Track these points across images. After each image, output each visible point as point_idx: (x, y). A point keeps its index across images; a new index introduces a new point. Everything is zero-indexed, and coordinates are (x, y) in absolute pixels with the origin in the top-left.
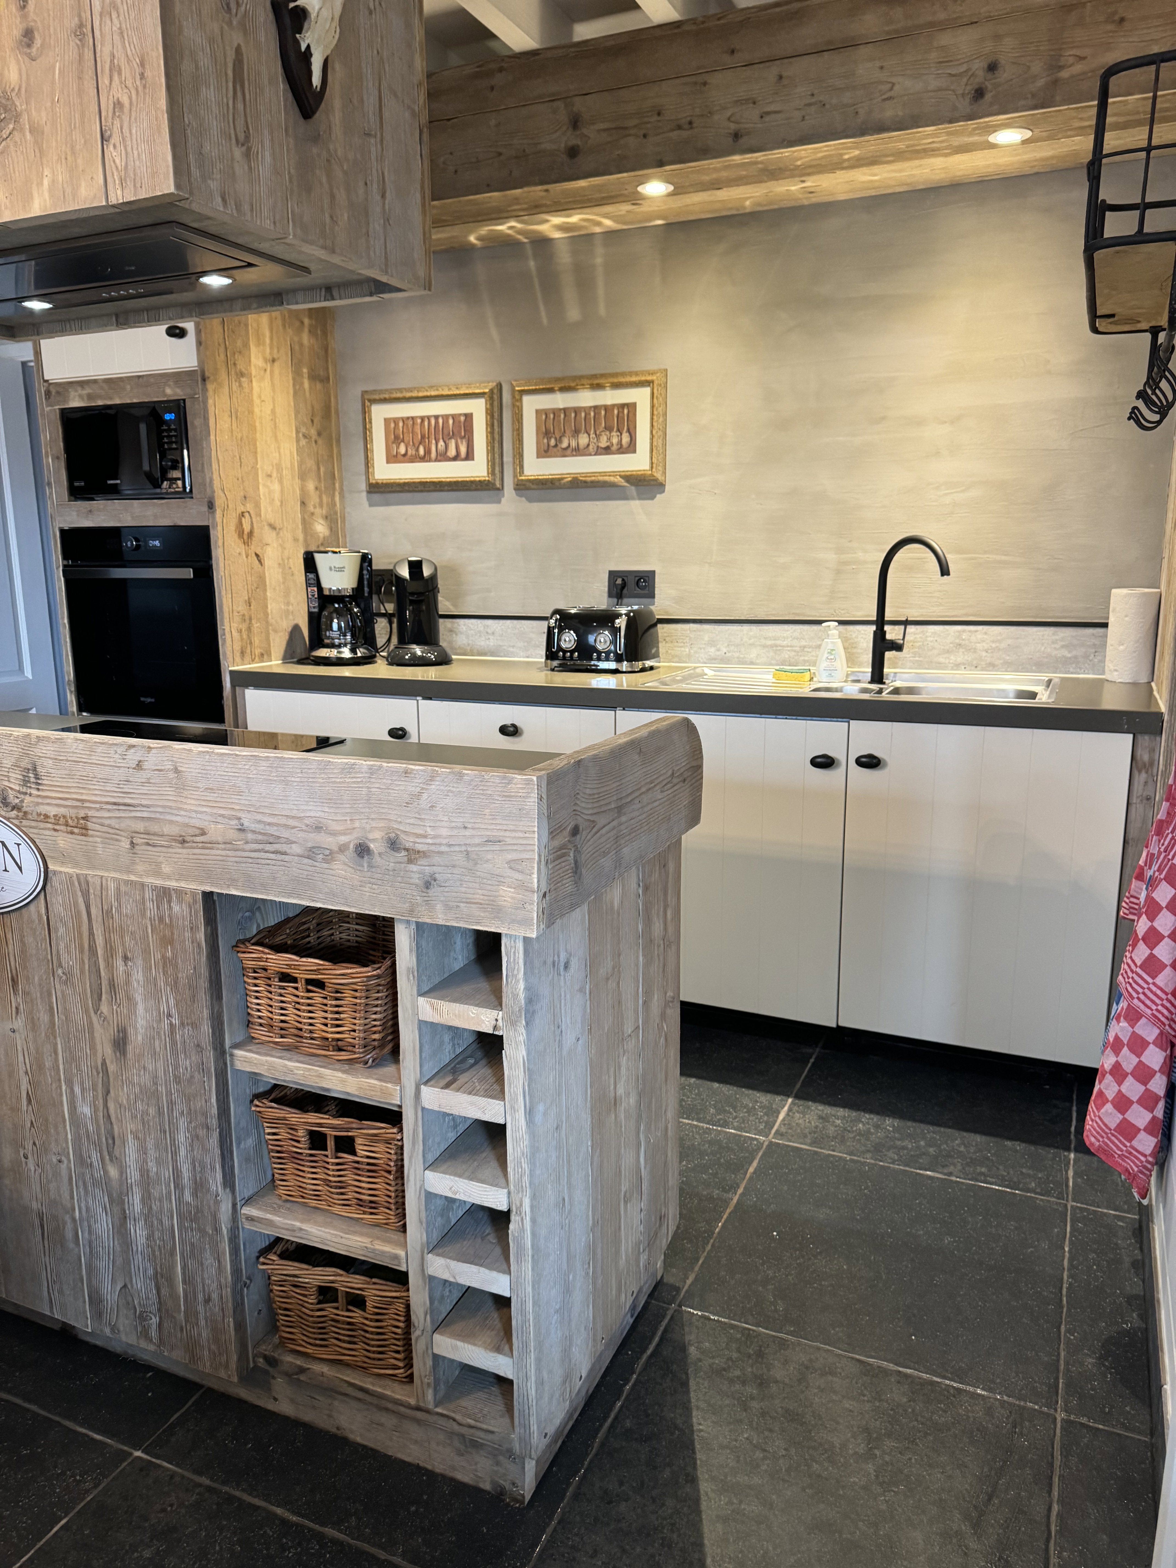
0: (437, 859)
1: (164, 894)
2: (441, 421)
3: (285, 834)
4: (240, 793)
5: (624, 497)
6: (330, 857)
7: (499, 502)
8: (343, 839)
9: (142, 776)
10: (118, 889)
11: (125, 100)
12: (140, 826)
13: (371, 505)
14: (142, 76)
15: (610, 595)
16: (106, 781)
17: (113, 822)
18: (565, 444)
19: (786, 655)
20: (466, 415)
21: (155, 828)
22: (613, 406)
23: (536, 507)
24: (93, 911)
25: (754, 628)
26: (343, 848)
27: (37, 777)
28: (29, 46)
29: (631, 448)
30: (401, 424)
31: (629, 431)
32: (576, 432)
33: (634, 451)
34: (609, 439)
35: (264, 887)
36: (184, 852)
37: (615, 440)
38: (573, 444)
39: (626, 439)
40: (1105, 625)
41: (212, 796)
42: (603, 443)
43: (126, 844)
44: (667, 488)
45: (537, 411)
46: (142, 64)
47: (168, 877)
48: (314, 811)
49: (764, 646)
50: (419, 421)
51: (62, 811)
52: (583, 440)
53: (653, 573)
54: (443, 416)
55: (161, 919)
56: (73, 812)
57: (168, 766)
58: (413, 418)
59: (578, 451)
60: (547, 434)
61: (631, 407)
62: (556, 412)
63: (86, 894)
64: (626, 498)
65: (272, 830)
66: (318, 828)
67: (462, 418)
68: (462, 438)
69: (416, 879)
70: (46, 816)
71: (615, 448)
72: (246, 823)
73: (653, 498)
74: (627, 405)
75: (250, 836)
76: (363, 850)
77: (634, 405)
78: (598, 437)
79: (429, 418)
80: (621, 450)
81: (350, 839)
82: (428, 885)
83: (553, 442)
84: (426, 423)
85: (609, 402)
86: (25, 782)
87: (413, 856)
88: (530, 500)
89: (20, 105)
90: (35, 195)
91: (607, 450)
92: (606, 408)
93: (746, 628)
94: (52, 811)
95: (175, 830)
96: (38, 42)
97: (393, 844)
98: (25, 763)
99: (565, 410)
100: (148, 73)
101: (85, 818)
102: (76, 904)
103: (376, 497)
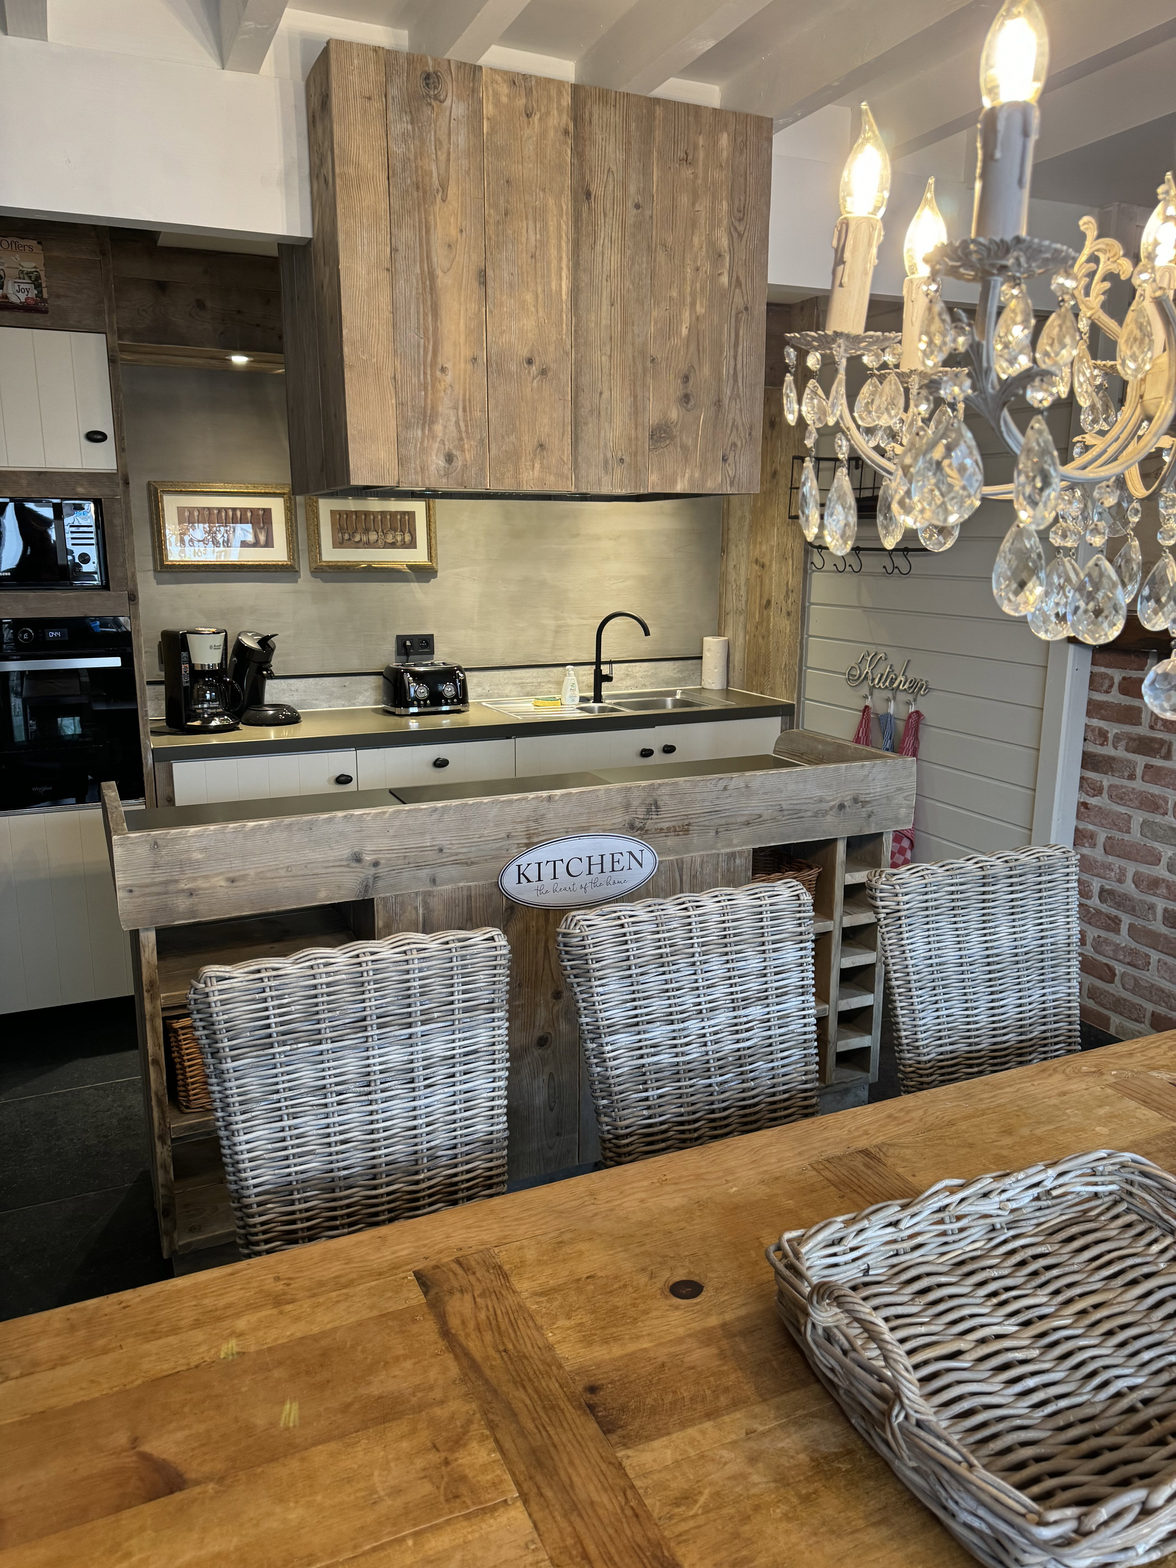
0: (875, 803)
1: (732, 856)
2: (238, 513)
3: (804, 807)
4: (781, 792)
5: (407, 580)
6: (825, 813)
7: (296, 582)
8: (833, 803)
9: (727, 793)
10: (702, 861)
11: (739, 444)
12: (723, 821)
13: (158, 583)
14: (750, 434)
15: (398, 653)
16: (704, 800)
17: (706, 823)
18: (357, 538)
19: (528, 689)
20: (264, 510)
21: (733, 820)
22: (396, 512)
23: (330, 586)
24: (684, 878)
25: (508, 673)
26: (831, 808)
27: (657, 807)
28: (687, 403)
29: (413, 545)
30: (196, 513)
31: (410, 532)
32: (367, 531)
33: (415, 547)
34: (394, 537)
35: (789, 837)
36: (747, 830)
37: (399, 538)
38: (365, 539)
39: (408, 538)
40: (701, 658)
41: (766, 797)
42: (390, 539)
43: (713, 834)
44: (439, 574)
45: (332, 511)
46: (751, 428)
47: (736, 846)
48: (818, 793)
49: (514, 684)
50: (216, 512)
51: (673, 824)
52: (373, 537)
53: (431, 636)
54: (240, 509)
55: (728, 870)
56: (680, 823)
57: (742, 785)
58: (209, 509)
59: (368, 545)
60: (341, 530)
61: (412, 515)
62: (348, 513)
63: (681, 870)
64: (407, 581)
65: (798, 807)
66: (821, 801)
67: (261, 512)
68: (261, 529)
69: (864, 815)
70: (662, 829)
71: (399, 544)
72: (784, 807)
73: (428, 581)
74: (408, 513)
75: (786, 813)
76: (842, 806)
77: (414, 513)
78: (385, 534)
79: (226, 509)
80: (404, 546)
81: (837, 802)
82: (869, 816)
83: (346, 536)
84: (223, 514)
85: (393, 509)
86: (649, 812)
87: (865, 803)
88: (325, 581)
89: (675, 432)
90: (679, 480)
91: (393, 545)
92: (391, 513)
93: (501, 673)
94: (665, 825)
95: (743, 819)
96: (692, 403)
97: (855, 800)
98: (649, 801)
99: (356, 512)
100: (753, 433)
101: (689, 825)
102: (674, 877)
103: (166, 576)
